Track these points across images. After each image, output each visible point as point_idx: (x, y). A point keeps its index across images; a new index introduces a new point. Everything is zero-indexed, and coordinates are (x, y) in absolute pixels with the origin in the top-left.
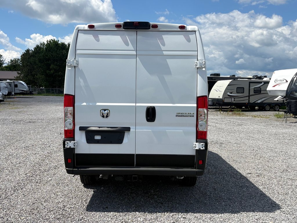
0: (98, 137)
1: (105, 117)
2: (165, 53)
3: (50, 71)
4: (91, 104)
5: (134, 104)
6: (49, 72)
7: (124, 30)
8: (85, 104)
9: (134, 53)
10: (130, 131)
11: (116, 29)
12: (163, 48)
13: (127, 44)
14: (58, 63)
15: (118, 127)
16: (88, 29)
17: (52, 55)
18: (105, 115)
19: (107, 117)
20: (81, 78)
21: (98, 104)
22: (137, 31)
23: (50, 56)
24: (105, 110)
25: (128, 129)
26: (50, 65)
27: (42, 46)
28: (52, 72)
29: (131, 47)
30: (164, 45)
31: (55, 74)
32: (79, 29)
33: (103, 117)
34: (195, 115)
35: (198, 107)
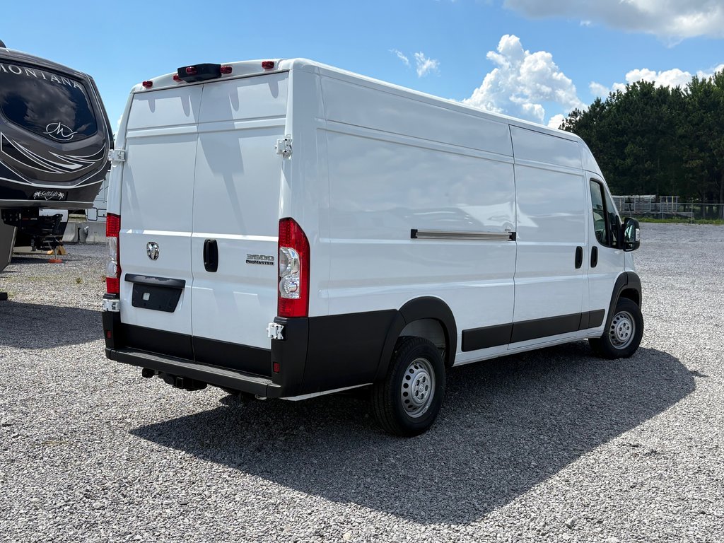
0: (146, 296)
1: (153, 258)
2: (238, 125)
3: (624, 160)
4: (137, 232)
5: (188, 234)
6: (622, 162)
8: (130, 231)
9: (194, 129)
10: (185, 288)
11: (175, 84)
12: (235, 115)
13: (187, 114)
14: (646, 140)
15: (168, 279)
16: (143, 90)
17: (631, 121)
18: (153, 254)
19: (156, 257)
20: (128, 184)
22: (204, 84)
23: (625, 123)
24: (153, 244)
25: (183, 284)
26: (626, 144)
27: (613, 100)
28: (629, 161)
29: (191, 117)
30: (236, 108)
31: (635, 167)
33: (151, 257)
34: (276, 261)
35: (281, 243)
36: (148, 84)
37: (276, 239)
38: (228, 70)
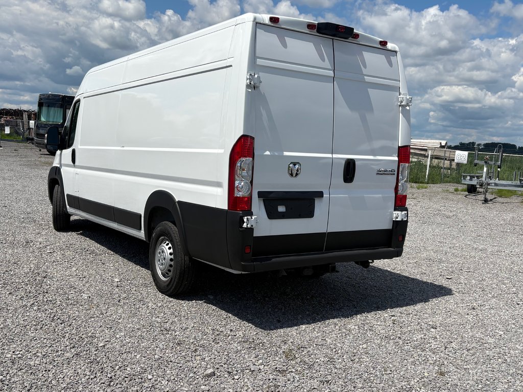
0: (281, 209)
1: (294, 175)
2: (367, 79)
4: (276, 154)
5: (330, 156)
7: (318, 34)
8: (268, 153)
9: (331, 73)
10: (323, 197)
11: (307, 31)
12: (365, 71)
16: (270, 23)
18: (294, 172)
19: (297, 174)
20: (263, 109)
21: (286, 154)
22: (333, 39)
24: (295, 164)
25: (320, 194)
29: (327, 64)
30: (365, 67)
32: (257, 21)
33: (292, 175)
34: (396, 173)
35: (400, 161)
36: (274, 20)
37: (396, 159)
38: (357, 36)
